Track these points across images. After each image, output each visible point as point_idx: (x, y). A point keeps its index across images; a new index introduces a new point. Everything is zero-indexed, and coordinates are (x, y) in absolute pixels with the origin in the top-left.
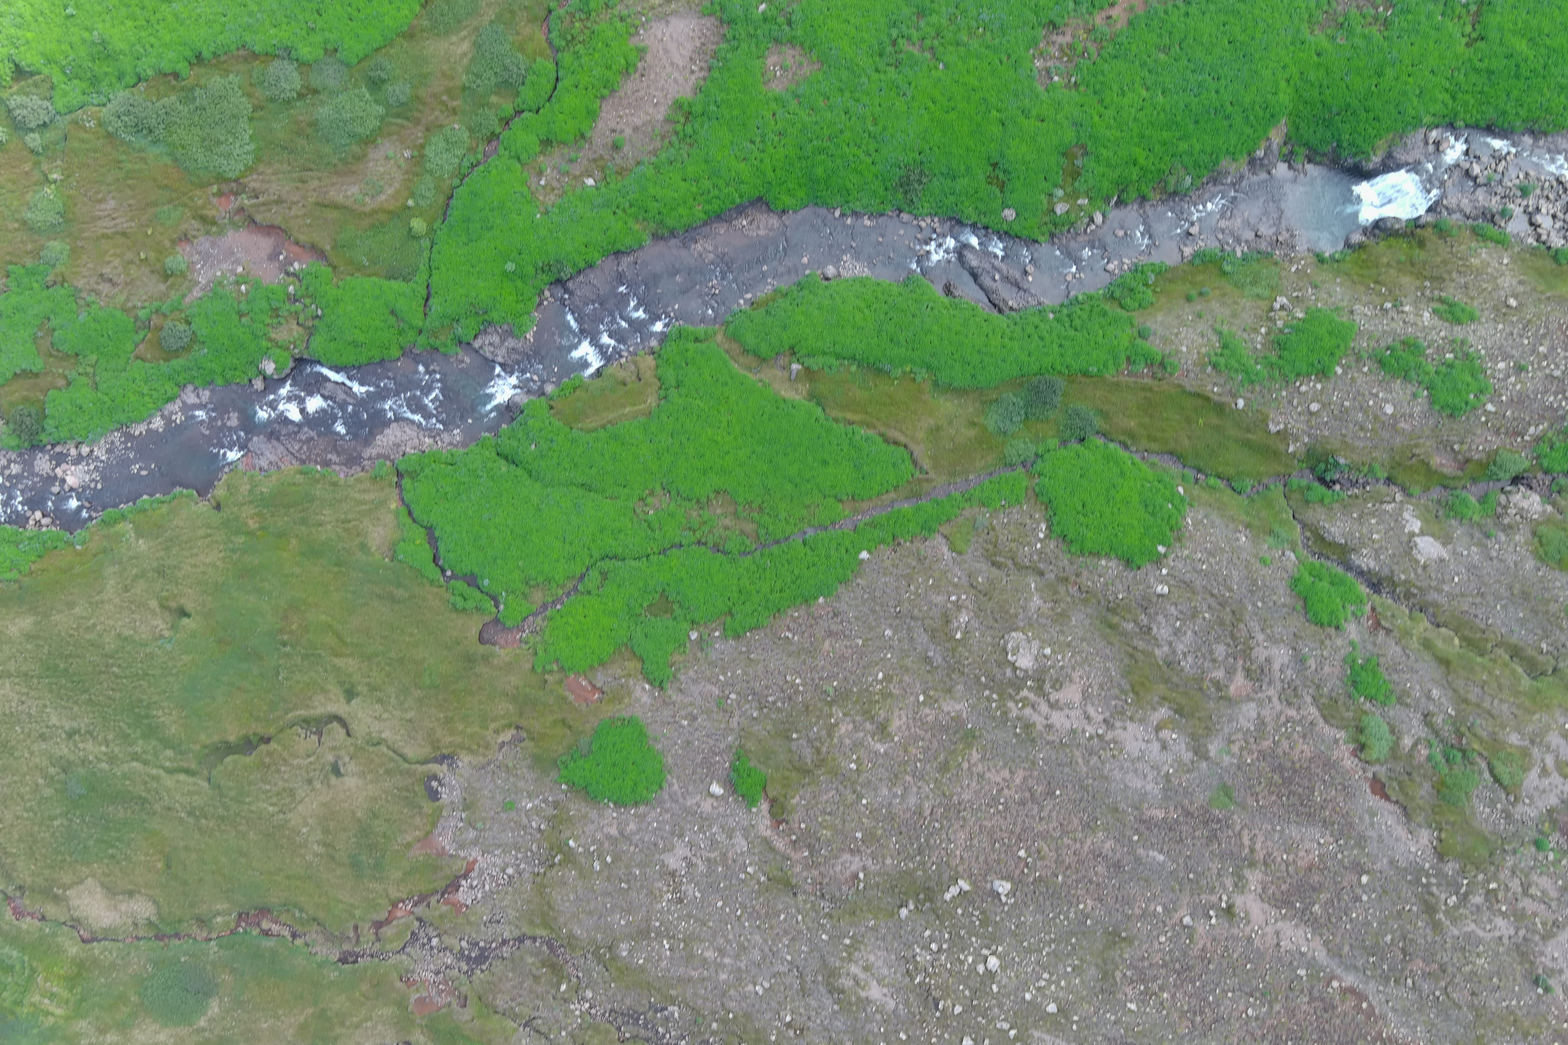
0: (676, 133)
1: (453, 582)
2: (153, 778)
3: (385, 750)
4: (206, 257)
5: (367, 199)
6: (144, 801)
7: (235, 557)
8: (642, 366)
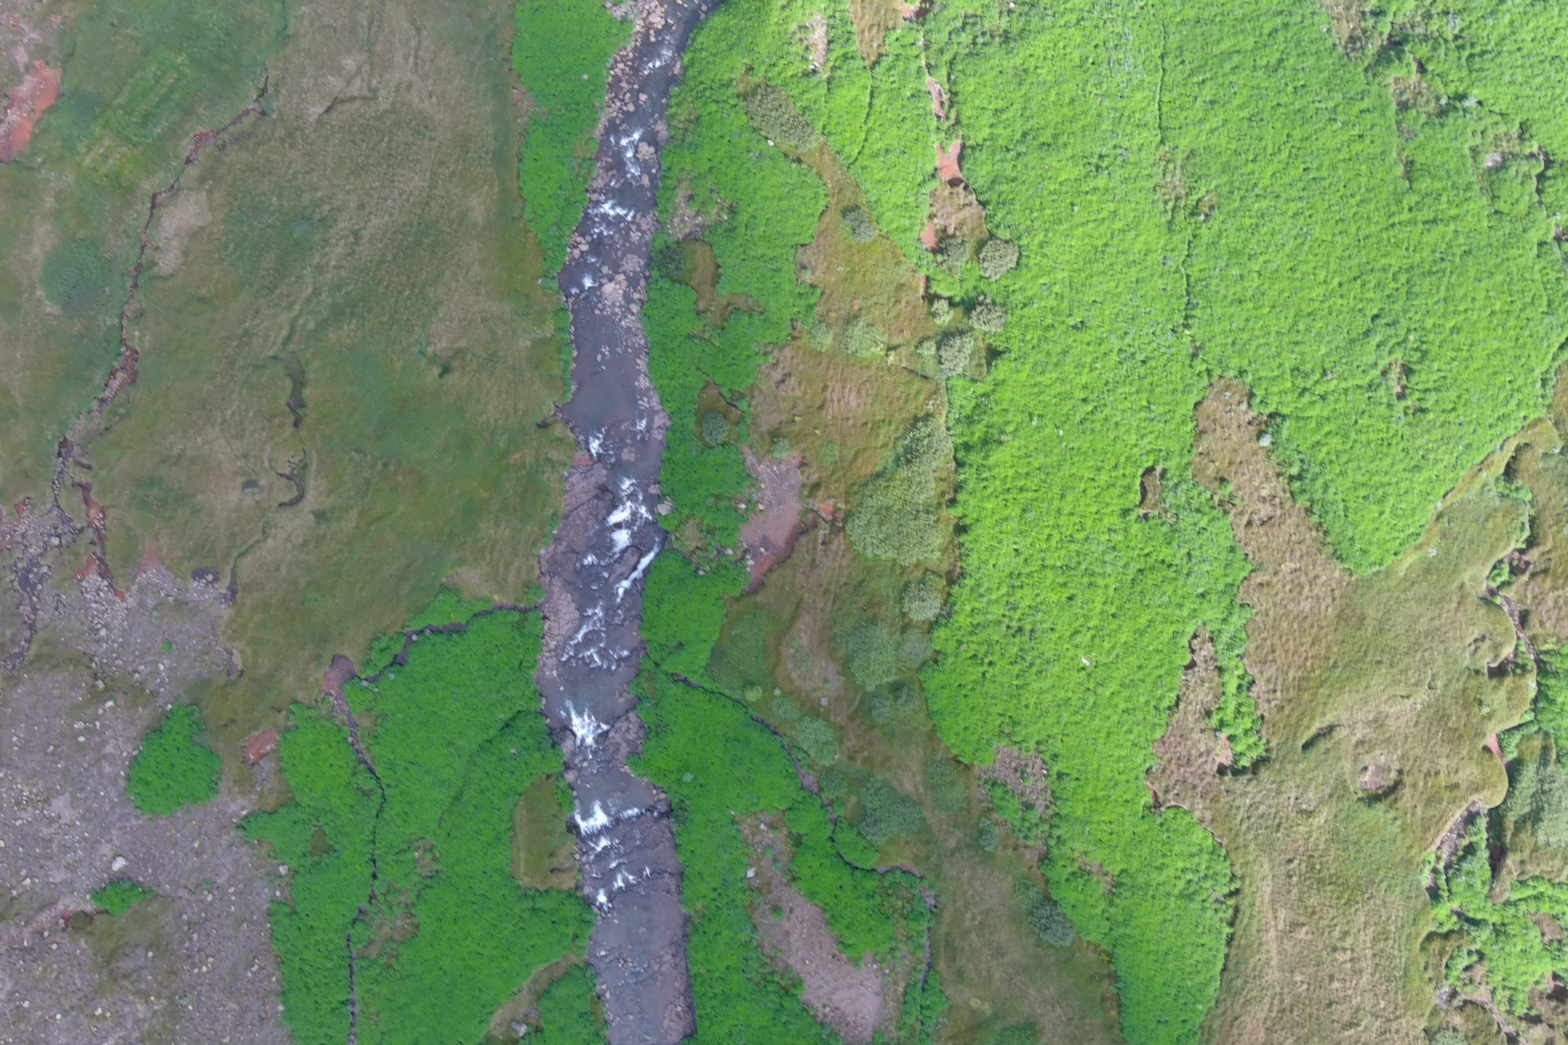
0: (772, 973)
1: (403, 640)
2: (291, 305)
3: (256, 538)
4: (782, 477)
5: (792, 651)
6: (271, 291)
7: (486, 434)
8: (565, 876)
